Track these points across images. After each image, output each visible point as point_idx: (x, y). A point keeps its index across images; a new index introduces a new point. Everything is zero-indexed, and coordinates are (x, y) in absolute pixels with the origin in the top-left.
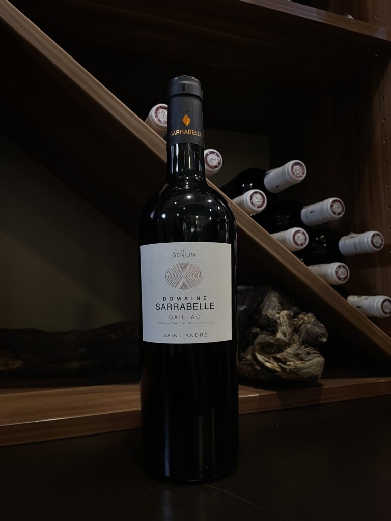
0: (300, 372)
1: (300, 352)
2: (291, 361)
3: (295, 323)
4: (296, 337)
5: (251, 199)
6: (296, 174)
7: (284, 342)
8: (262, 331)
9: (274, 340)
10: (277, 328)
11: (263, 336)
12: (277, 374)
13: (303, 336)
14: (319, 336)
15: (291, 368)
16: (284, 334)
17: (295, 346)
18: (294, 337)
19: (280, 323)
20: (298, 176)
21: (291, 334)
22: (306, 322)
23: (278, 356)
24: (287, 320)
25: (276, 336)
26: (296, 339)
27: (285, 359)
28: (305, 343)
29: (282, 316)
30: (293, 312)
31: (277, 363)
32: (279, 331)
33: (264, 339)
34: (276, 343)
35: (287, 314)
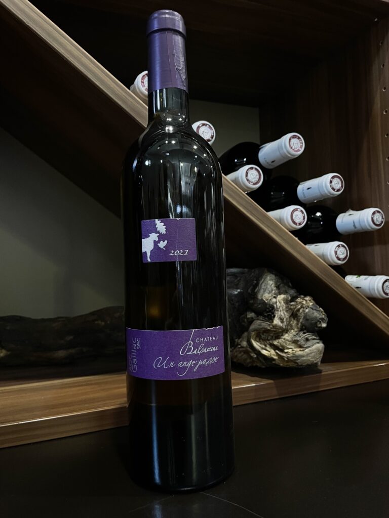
0: (298, 359)
1: (299, 339)
2: (288, 349)
3: (292, 307)
4: (294, 323)
5: (247, 176)
6: (293, 148)
7: (281, 328)
8: (258, 317)
9: (271, 326)
10: (273, 313)
11: (259, 322)
12: (273, 362)
13: (301, 321)
14: (319, 321)
15: (288, 355)
16: (281, 320)
17: (293, 332)
18: (292, 322)
19: (277, 308)
20: (296, 149)
21: (288, 320)
22: (304, 306)
23: (275, 343)
24: (284, 305)
25: (273, 322)
26: (293, 325)
27: (282, 346)
28: (303, 329)
29: (280, 301)
30: (290, 295)
31: (275, 350)
32: (276, 316)
33: (260, 325)
34: (272, 330)
35: (284, 298)
